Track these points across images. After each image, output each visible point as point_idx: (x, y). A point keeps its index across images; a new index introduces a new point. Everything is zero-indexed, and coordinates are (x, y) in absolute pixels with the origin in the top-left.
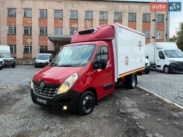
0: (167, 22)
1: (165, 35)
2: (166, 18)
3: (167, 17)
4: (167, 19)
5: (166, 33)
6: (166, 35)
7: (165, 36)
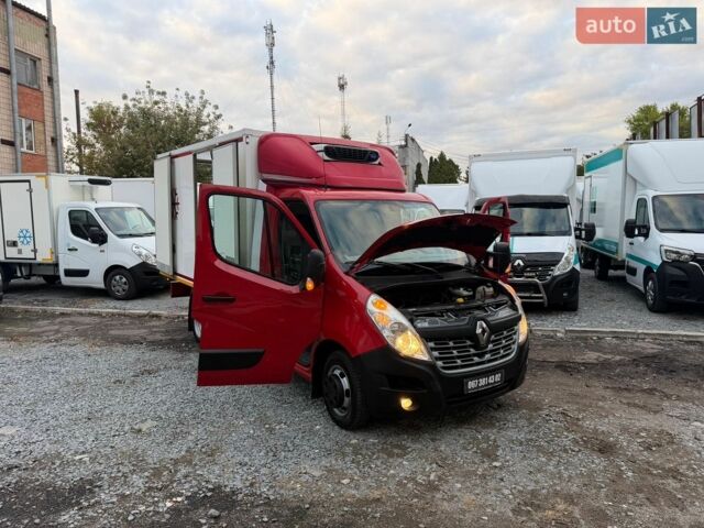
0: (52, 93)
1: (49, 139)
2: (48, 74)
3: (51, 72)
4: (50, 80)
5: (52, 135)
6: (54, 140)
7: (49, 143)
